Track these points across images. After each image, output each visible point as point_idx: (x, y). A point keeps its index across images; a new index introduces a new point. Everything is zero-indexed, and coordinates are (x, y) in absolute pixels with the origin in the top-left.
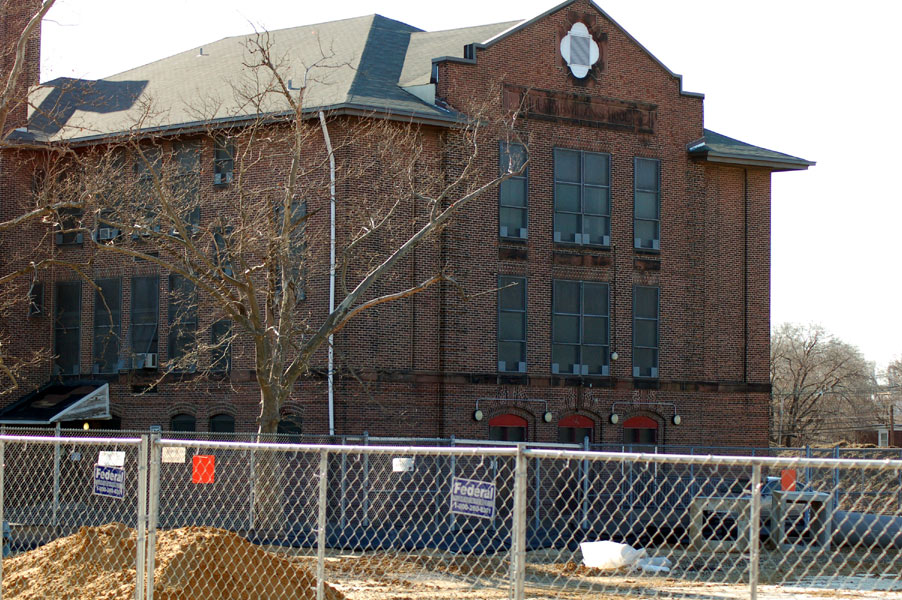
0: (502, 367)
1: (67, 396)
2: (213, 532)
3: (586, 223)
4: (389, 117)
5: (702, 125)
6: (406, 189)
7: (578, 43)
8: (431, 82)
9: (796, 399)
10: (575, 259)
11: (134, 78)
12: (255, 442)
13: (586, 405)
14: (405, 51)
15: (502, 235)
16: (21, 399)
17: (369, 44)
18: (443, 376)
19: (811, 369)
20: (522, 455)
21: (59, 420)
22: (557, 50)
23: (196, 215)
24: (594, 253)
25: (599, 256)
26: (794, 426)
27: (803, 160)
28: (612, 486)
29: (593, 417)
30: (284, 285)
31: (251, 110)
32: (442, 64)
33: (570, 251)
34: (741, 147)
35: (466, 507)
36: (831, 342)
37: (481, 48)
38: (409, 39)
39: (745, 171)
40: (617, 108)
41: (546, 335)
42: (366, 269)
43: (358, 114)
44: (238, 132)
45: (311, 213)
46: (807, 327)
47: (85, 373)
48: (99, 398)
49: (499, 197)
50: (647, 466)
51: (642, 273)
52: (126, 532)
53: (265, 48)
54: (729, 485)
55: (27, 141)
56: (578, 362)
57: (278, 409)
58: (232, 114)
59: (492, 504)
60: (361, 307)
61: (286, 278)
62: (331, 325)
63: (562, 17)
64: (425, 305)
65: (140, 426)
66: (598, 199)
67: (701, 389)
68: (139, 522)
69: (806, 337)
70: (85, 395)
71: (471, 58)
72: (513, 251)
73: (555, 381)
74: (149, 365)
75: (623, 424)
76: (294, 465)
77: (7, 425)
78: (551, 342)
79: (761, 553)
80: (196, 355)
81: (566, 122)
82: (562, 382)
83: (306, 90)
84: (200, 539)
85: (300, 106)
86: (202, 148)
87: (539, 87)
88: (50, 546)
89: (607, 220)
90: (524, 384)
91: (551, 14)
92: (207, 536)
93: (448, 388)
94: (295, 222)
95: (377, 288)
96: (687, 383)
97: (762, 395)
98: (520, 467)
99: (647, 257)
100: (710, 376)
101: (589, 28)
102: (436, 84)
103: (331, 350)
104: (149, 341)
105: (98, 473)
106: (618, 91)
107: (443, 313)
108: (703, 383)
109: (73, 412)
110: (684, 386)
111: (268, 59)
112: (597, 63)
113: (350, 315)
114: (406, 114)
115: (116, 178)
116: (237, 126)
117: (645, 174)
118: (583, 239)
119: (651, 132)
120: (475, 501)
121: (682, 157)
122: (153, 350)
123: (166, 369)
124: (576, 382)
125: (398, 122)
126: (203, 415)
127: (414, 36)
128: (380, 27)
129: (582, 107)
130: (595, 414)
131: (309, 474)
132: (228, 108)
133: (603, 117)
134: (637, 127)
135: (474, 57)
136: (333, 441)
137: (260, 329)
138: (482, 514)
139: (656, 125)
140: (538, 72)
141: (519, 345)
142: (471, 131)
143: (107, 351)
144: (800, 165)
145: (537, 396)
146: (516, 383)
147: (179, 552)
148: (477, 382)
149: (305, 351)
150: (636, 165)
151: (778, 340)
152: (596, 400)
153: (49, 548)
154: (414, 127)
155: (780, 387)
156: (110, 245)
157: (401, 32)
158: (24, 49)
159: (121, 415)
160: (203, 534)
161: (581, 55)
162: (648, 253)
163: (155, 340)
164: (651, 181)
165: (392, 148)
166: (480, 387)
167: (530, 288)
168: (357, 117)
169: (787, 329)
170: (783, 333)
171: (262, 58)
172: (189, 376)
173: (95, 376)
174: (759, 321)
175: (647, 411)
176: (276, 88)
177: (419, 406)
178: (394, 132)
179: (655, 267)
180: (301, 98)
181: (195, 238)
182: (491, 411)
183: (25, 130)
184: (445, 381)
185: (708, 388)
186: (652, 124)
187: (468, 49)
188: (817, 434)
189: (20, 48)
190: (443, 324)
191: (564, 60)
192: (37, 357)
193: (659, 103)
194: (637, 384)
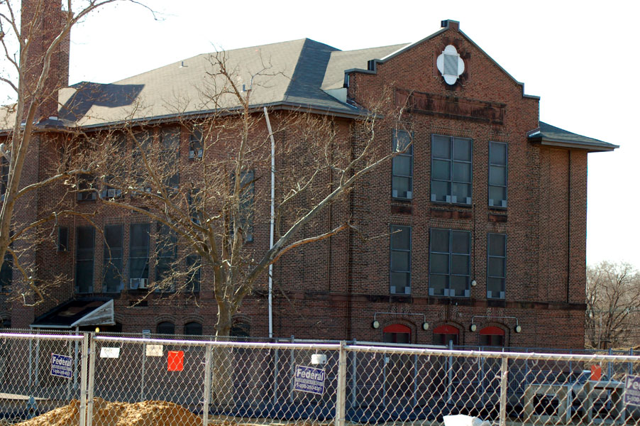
0: (393, 290)
1: (84, 308)
2: (165, 404)
3: (454, 188)
4: (310, 111)
5: (538, 119)
6: (323, 162)
7: (448, 61)
8: (344, 87)
9: (611, 315)
10: (446, 214)
11: (134, 82)
13: (453, 318)
14: (327, 64)
15: (393, 196)
16: (51, 310)
17: (300, 60)
18: (351, 296)
19: (622, 295)
20: (343, 349)
21: (78, 325)
22: (434, 64)
23: (175, 180)
24: (460, 210)
25: (464, 212)
26: (609, 335)
27: (611, 145)
28: (471, 375)
29: (458, 327)
30: (235, 230)
31: (211, 106)
32: (352, 74)
33: (443, 208)
34: (566, 135)
35: (305, 386)
36: (636, 275)
37: (380, 63)
38: (330, 56)
39: (569, 152)
40: (477, 106)
41: (425, 268)
42: (294, 220)
43: (288, 109)
44: (201, 122)
45: (256, 178)
46: (619, 264)
47: (96, 292)
48: (107, 310)
49: (392, 168)
50: (429, 358)
51: (494, 224)
52: (103, 404)
53: (222, 62)
54: (556, 376)
55: (52, 126)
56: (447, 287)
57: (230, 319)
58: (199, 109)
59: (322, 384)
60: (290, 247)
61: (236, 225)
62: (268, 259)
63: (438, 41)
64: (338, 245)
65: (136, 330)
66: (464, 171)
67: (536, 307)
68: (81, 395)
69: (618, 271)
70: (97, 307)
71: (373, 69)
72: (402, 207)
73: (431, 300)
74: (142, 286)
75: (480, 332)
76: (187, 355)
77: (41, 328)
78: (429, 273)
80: (176, 277)
81: (440, 116)
82: (436, 301)
83: (251, 93)
84: (156, 409)
85: (247, 103)
86: (177, 133)
87: (421, 90)
89: (469, 186)
90: (409, 303)
91: (430, 39)
92: (161, 407)
93: (354, 305)
94: (244, 185)
95: (304, 231)
96: (526, 303)
97: (579, 313)
98: (342, 358)
99: (498, 213)
100: (542, 297)
101: (457, 49)
102: (348, 88)
103: (270, 279)
104: (142, 270)
105: (54, 360)
106: (476, 95)
107: (351, 252)
108: (537, 303)
109: (88, 320)
110: (523, 305)
111: (224, 69)
112: (463, 74)
113: (282, 252)
114: (324, 109)
115: (115, 153)
116: (201, 117)
117: (497, 153)
118: (452, 199)
119: (501, 124)
120: (311, 382)
121: (523, 142)
122: (145, 276)
123: (150, 289)
124: (447, 302)
125: (318, 114)
126: (180, 323)
127: (333, 54)
128: (310, 47)
129: (452, 106)
130: (459, 324)
131: (198, 362)
132: (194, 105)
133: (467, 112)
134: (491, 120)
135: (375, 69)
137: (218, 262)
138: (316, 391)
139: (505, 119)
140: (421, 80)
141: (405, 274)
142: (369, 122)
143: (111, 279)
144: (609, 147)
145: (418, 311)
146: (402, 302)
147: (141, 418)
148: (375, 301)
149: (250, 277)
150: (490, 148)
151: (598, 274)
152: (461, 314)
153: (49, 415)
154: (329, 118)
155: (600, 307)
156: (112, 201)
157: (324, 50)
158: (49, 60)
159: (123, 322)
160: (158, 406)
161: (451, 68)
162: (498, 210)
163: (147, 269)
164: (501, 158)
165: (313, 133)
166: (379, 305)
167: (413, 234)
168: (287, 111)
169: (604, 265)
170: (602, 268)
171: (220, 69)
172: (166, 295)
173: (104, 294)
174: (578, 258)
175: (497, 322)
176: (230, 90)
177: (333, 318)
178: (315, 122)
179: (504, 220)
180: (248, 97)
181: (172, 197)
182: (385, 321)
183: (56, 118)
184: (352, 300)
185: (541, 306)
186: (502, 118)
187: (371, 64)
188: (626, 341)
189: (47, 60)
190: (351, 259)
191: (439, 71)
192: (58, 280)
193: (507, 103)
194: (490, 303)
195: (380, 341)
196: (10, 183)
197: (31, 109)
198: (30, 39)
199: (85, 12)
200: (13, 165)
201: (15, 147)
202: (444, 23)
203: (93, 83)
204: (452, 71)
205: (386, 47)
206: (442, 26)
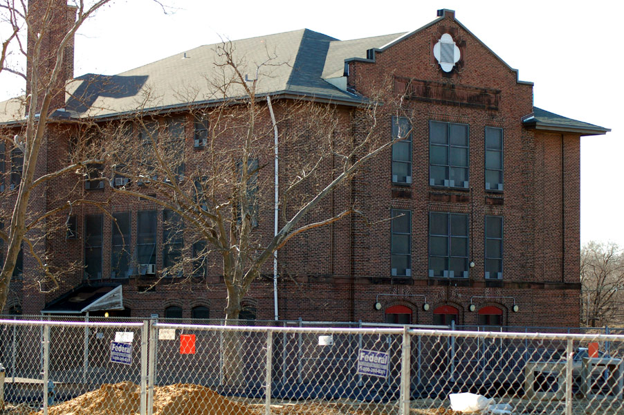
0: (394, 272)
1: (94, 293)
2: (194, 387)
3: (452, 172)
4: (313, 100)
5: (532, 104)
6: (327, 150)
7: (444, 49)
8: (344, 76)
9: (598, 294)
10: (445, 197)
11: (138, 74)
12: (224, 325)
13: (453, 298)
14: (326, 54)
15: (394, 181)
16: (61, 296)
17: (301, 50)
18: (354, 279)
19: (609, 273)
20: (407, 333)
21: (88, 310)
22: (431, 52)
23: (182, 169)
24: (458, 193)
25: (462, 195)
26: (597, 313)
27: (602, 128)
28: (469, 355)
29: (458, 307)
30: (243, 216)
31: (219, 95)
32: (351, 63)
33: (441, 192)
34: (559, 119)
35: (368, 370)
36: (623, 254)
37: (378, 52)
38: (329, 46)
39: (562, 136)
40: (473, 93)
41: (424, 250)
42: (299, 205)
43: (294, 98)
44: (211, 111)
45: (262, 166)
46: (606, 244)
47: (106, 278)
48: (116, 295)
49: (391, 155)
50: (494, 340)
51: (491, 207)
52: (133, 387)
53: (229, 53)
54: (551, 354)
55: (65, 118)
56: (447, 269)
57: (239, 302)
58: (207, 98)
59: (386, 367)
60: (296, 231)
61: (244, 211)
62: (276, 244)
63: (434, 30)
64: (341, 230)
65: (144, 314)
66: (459, 156)
67: (533, 287)
68: (142, 381)
69: (605, 251)
70: (106, 293)
71: (372, 58)
72: (402, 192)
73: (431, 282)
74: (150, 272)
75: (479, 311)
76: (249, 340)
77: (52, 314)
78: (428, 255)
79: (574, 400)
80: (183, 265)
81: (438, 103)
82: (436, 282)
83: (258, 82)
84: (184, 392)
85: (253, 92)
86: (186, 122)
87: (419, 78)
88: (81, 398)
89: (466, 170)
90: (410, 284)
91: (427, 28)
92: (190, 390)
93: (357, 287)
94: (250, 173)
95: (308, 218)
96: (523, 283)
97: (574, 291)
98: (406, 342)
99: (495, 196)
100: (538, 278)
101: (453, 37)
102: (348, 77)
103: (275, 261)
104: (150, 255)
105: (113, 347)
106: (472, 82)
107: (353, 235)
108: (533, 283)
109: (98, 305)
110: (520, 285)
111: (231, 60)
112: (459, 61)
113: (288, 237)
114: (326, 98)
115: (127, 143)
116: (210, 106)
117: (493, 138)
118: (450, 183)
119: (496, 109)
120: (375, 366)
121: (518, 126)
122: (153, 262)
123: (162, 275)
124: (445, 283)
125: (321, 103)
126: (187, 307)
127: (332, 44)
128: (309, 37)
129: (449, 92)
130: (459, 305)
131: (259, 347)
132: (204, 94)
133: (463, 99)
134: (487, 106)
135: (374, 58)
136: (277, 324)
137: (226, 247)
138: (380, 374)
139: (500, 105)
140: (418, 68)
141: (406, 257)
142: (372, 109)
143: (121, 263)
144: (600, 131)
145: (419, 292)
146: (404, 284)
147: (171, 401)
148: (377, 283)
149: (258, 262)
150: (486, 132)
151: (585, 253)
152: (460, 295)
153: (80, 399)
154: (332, 106)
155: (588, 286)
156: (123, 189)
157: (323, 40)
158: (62, 54)
159: (131, 307)
160: (187, 389)
161: (448, 56)
162: (495, 193)
163: (154, 255)
164: (497, 143)
165: (317, 121)
166: (379, 286)
167: (413, 218)
168: (293, 100)
169: (592, 245)
170: (589, 248)
171: (227, 60)
172: (177, 280)
173: (113, 280)
174: (572, 239)
175: (495, 302)
176: (237, 81)
177: (337, 300)
178: (318, 110)
179: (500, 202)
180: (254, 87)
181: (181, 185)
182: (387, 303)
183: (63, 110)
184: (355, 282)
185: (537, 286)
186: (498, 103)
187: (370, 53)
188: (613, 318)
189: (60, 54)
190: (353, 243)
191: (436, 59)
192: (72, 267)
193: (502, 89)
194: (488, 284)
195: (382, 322)
196: (25, 173)
197: (45, 102)
198: (42, 34)
199: (96, 7)
200: (28, 155)
201: (29, 138)
202: (440, 13)
203: (105, 76)
204: (448, 58)
205: (383, 36)
206: (438, 15)
